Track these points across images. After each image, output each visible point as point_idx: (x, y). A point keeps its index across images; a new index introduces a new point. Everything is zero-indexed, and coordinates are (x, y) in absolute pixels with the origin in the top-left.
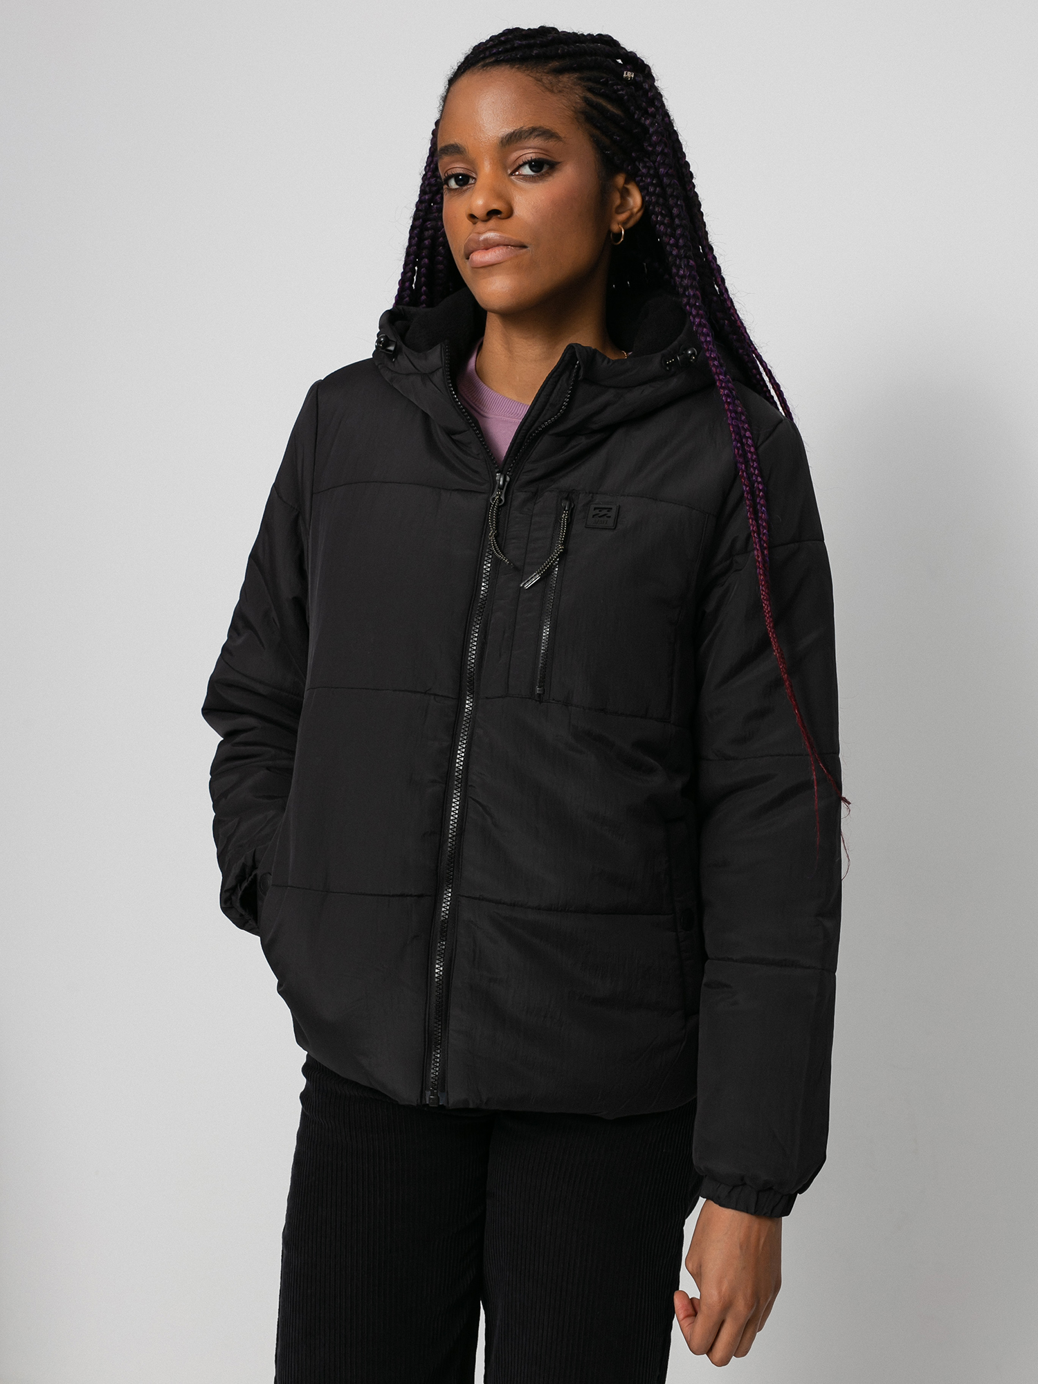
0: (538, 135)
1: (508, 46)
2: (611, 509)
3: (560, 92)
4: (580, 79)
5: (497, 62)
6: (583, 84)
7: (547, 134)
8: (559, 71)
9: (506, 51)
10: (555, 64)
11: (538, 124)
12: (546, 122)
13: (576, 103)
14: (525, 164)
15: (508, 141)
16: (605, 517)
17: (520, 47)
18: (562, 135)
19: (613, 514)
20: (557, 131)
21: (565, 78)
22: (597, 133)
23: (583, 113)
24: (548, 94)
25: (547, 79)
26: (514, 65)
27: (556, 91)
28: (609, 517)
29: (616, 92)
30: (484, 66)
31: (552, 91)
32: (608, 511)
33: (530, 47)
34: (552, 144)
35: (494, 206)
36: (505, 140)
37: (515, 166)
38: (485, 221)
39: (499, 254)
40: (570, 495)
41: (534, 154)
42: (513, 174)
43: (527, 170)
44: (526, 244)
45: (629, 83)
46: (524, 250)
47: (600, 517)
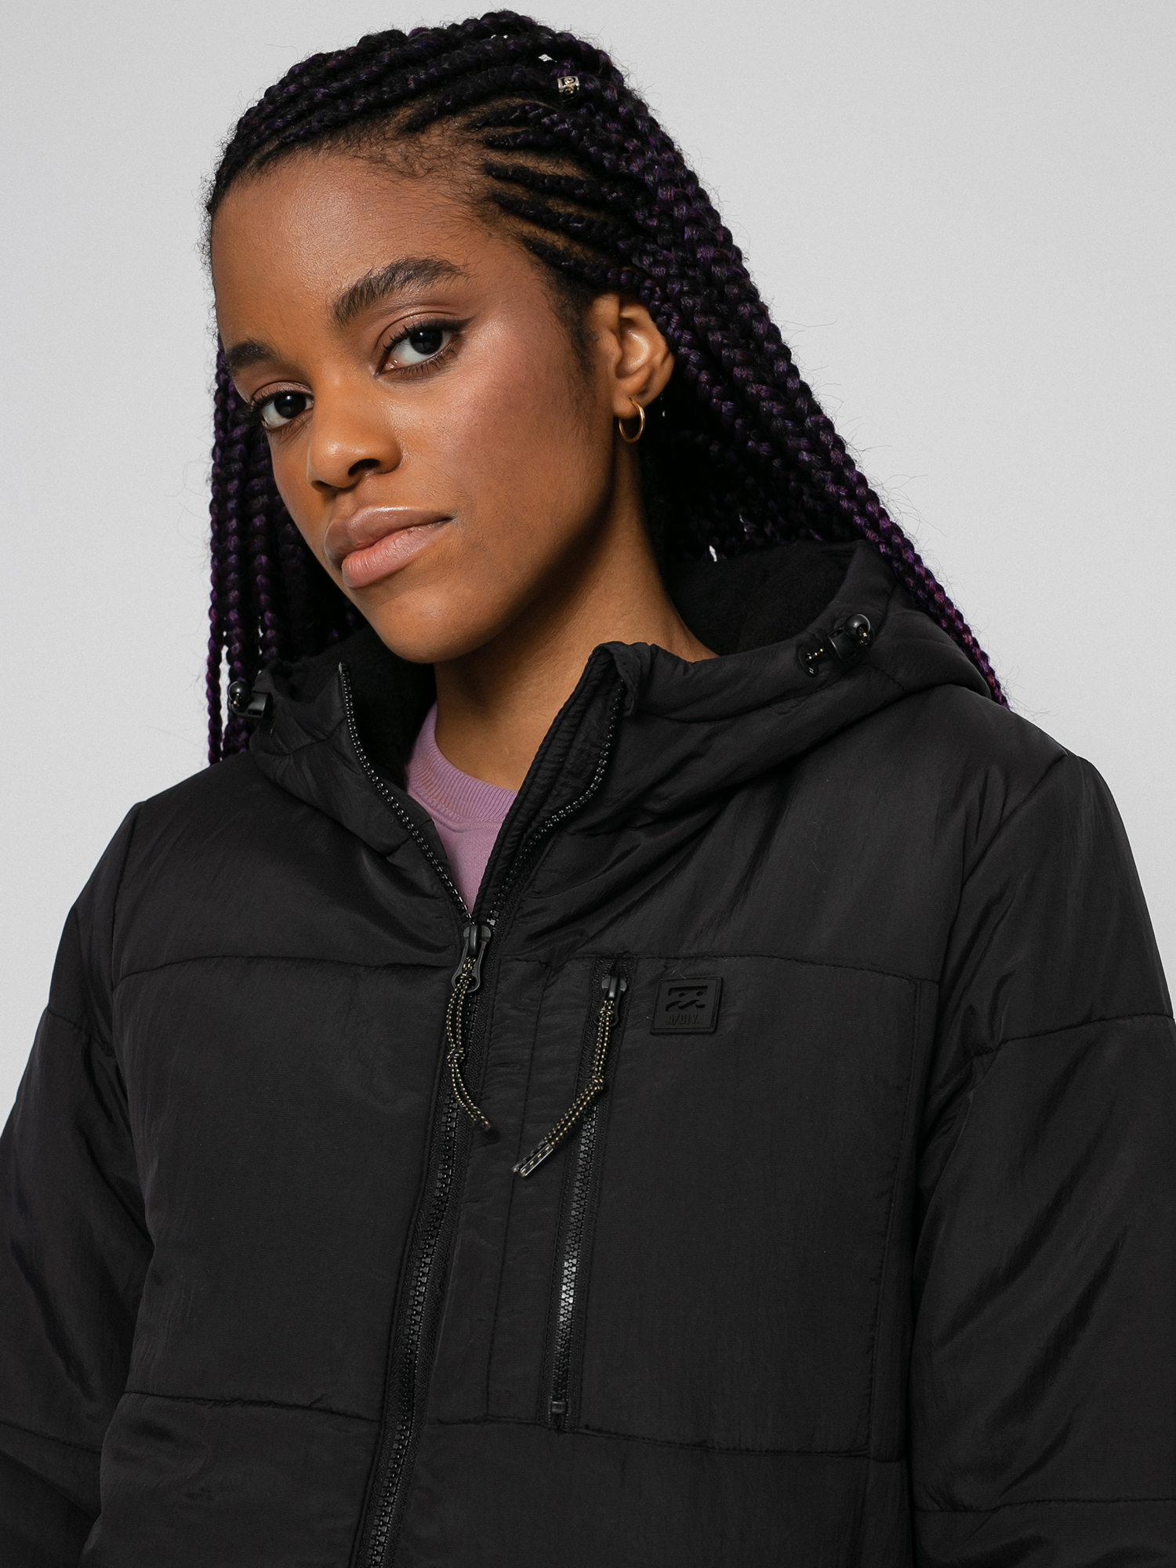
0: (408, 279)
1: (303, 104)
2: (705, 987)
3: (429, 170)
4: (467, 128)
5: (286, 148)
6: (475, 137)
7: (427, 269)
8: (415, 128)
9: (300, 117)
10: (404, 114)
11: (400, 256)
12: (417, 248)
13: (469, 183)
14: (397, 341)
15: (349, 309)
16: (694, 1007)
17: (332, 98)
18: (457, 261)
19: (709, 999)
20: (449, 257)
21: (436, 138)
22: (527, 229)
23: (495, 198)
24: (407, 183)
25: (395, 152)
26: (321, 145)
27: (421, 172)
28: (702, 1006)
29: (548, 130)
30: (261, 164)
31: (413, 175)
32: (699, 994)
33: (346, 94)
34: (442, 286)
35: (361, 452)
36: (342, 310)
37: (380, 353)
38: (351, 488)
39: (396, 550)
40: (619, 964)
41: (414, 316)
42: (381, 370)
43: (409, 355)
44: (446, 513)
45: (574, 101)
46: (447, 527)
47: (681, 1008)
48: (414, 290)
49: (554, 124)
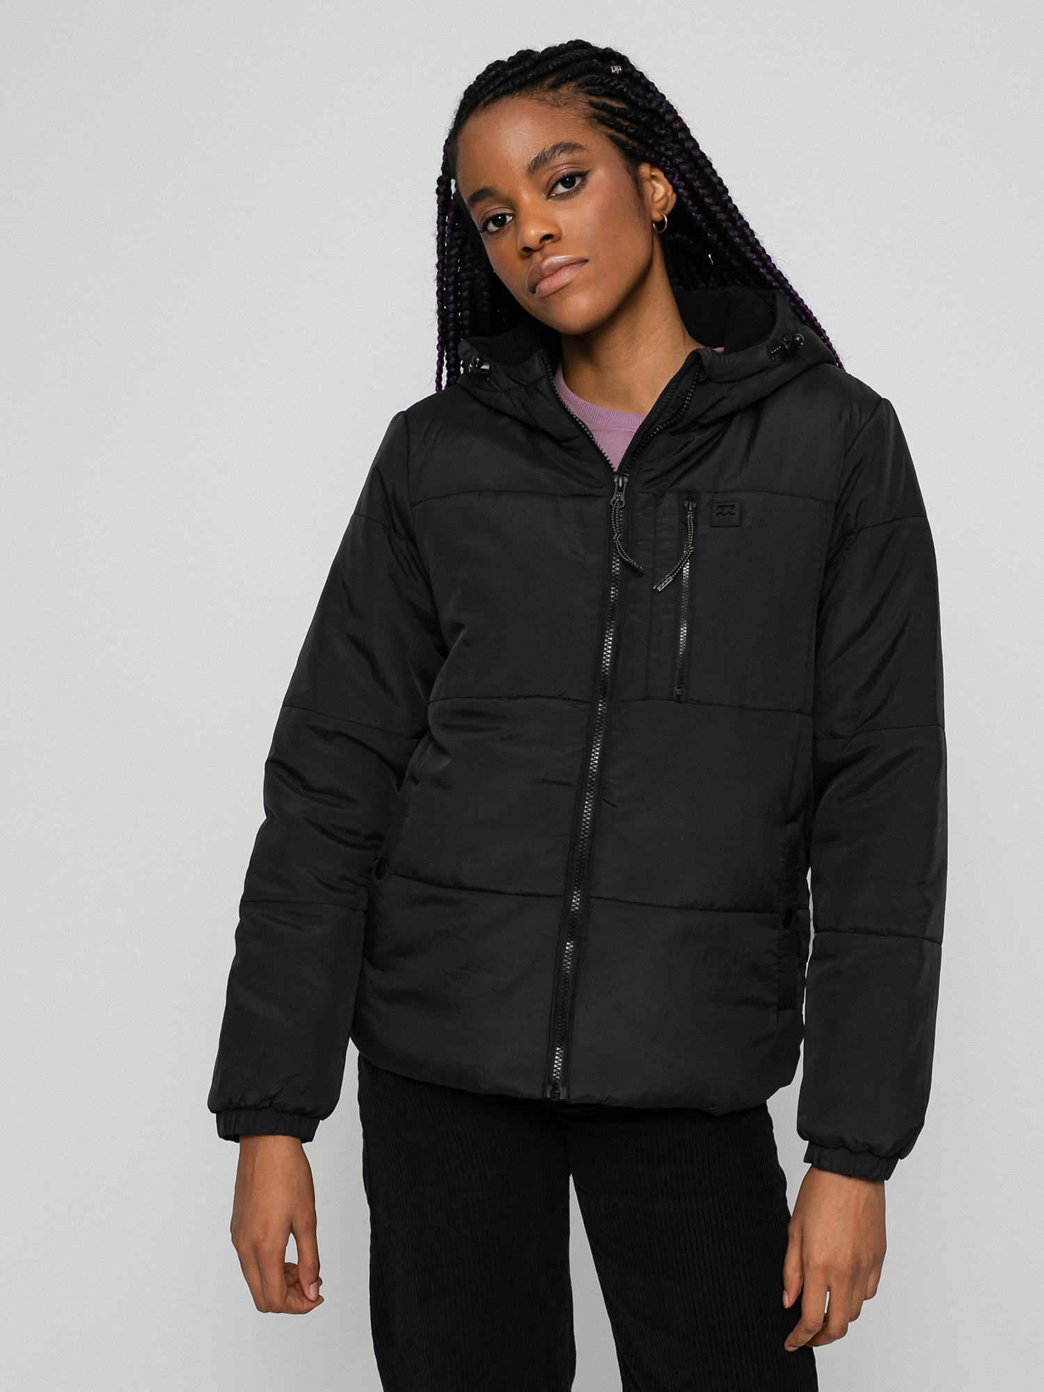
0: (561, 151)
1: (502, 79)
2: (734, 505)
3: (565, 104)
4: (579, 86)
5: (497, 97)
6: (584, 90)
7: (569, 147)
8: (555, 86)
9: (501, 83)
10: (550, 80)
11: (557, 141)
12: (564, 137)
13: (584, 109)
14: (556, 183)
15: (535, 166)
16: (729, 514)
17: (514, 75)
18: (583, 144)
19: (737, 510)
20: (578, 142)
21: (565, 90)
22: (611, 131)
23: (596, 116)
24: (556, 110)
25: (550, 96)
26: (514, 94)
27: (561, 105)
28: (734, 514)
29: (613, 88)
30: (485, 105)
31: (558, 106)
32: (731, 510)
33: (521, 72)
34: (577, 155)
35: (545, 232)
36: (532, 167)
37: (549, 189)
38: (540, 250)
39: (565, 276)
40: (691, 495)
41: (564, 170)
42: (549, 196)
43: (561, 189)
44: (586, 258)
45: (621, 76)
46: (587, 265)
47: (724, 515)
48: (564, 157)
49: (616, 85)
